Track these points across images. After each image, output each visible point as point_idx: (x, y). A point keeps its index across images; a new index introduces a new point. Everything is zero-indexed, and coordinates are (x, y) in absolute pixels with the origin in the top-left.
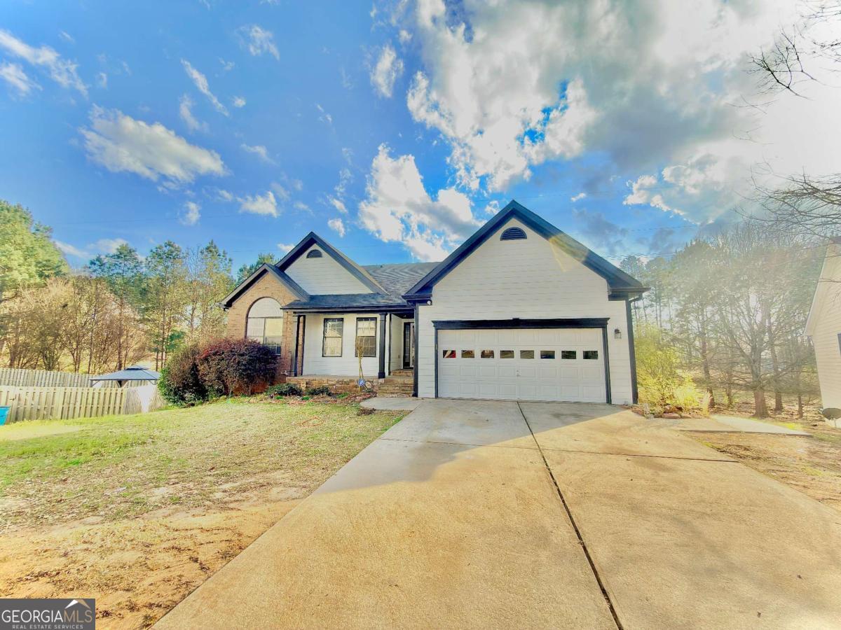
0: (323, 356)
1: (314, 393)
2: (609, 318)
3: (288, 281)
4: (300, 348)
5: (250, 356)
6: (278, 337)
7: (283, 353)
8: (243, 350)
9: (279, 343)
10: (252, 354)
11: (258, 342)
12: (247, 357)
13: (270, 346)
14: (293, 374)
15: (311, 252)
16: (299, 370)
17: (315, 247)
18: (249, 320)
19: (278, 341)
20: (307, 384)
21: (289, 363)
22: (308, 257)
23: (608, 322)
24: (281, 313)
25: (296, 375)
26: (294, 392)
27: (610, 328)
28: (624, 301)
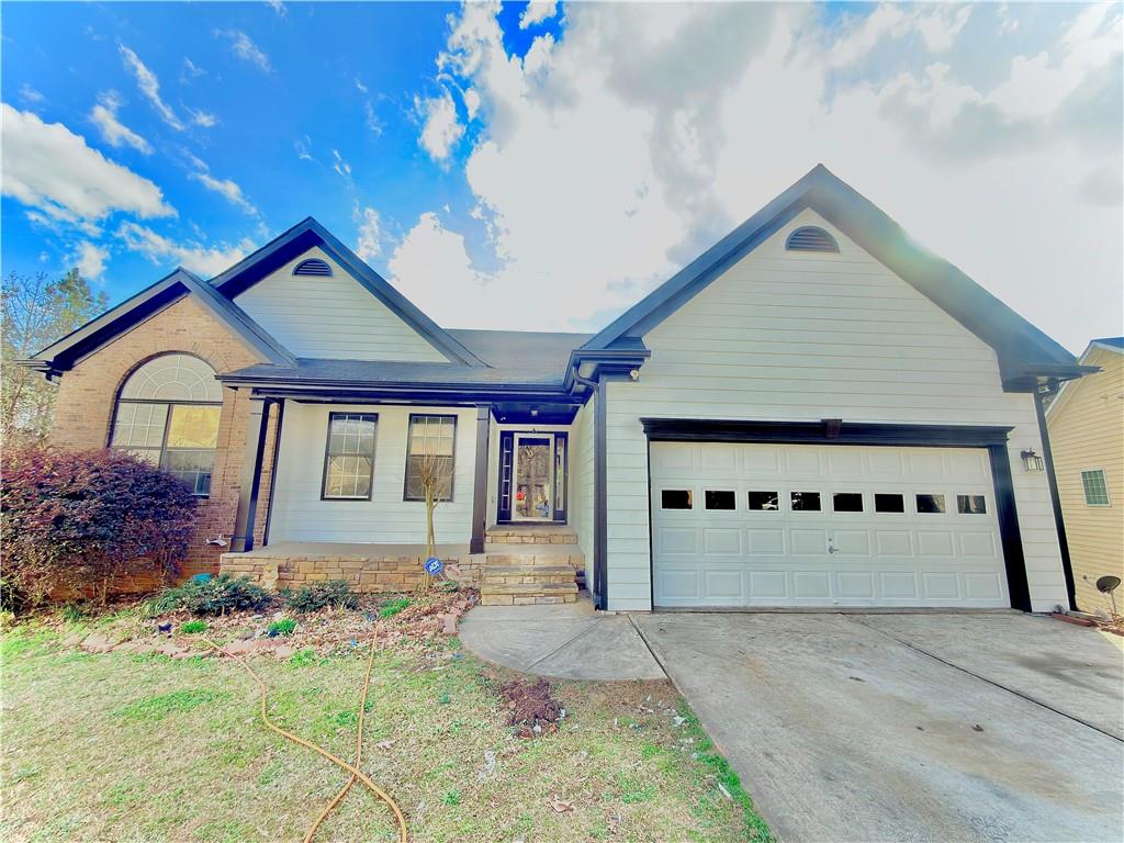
0: (323, 499)
1: (309, 604)
2: (1011, 429)
3: (242, 319)
4: (265, 479)
5: (105, 500)
6: (206, 450)
7: (215, 490)
8: (84, 481)
9: (207, 465)
10: (112, 495)
11: (140, 460)
12: (94, 504)
13: (180, 475)
14: (242, 544)
15: (305, 263)
16: (257, 534)
17: (315, 253)
18: (122, 407)
19: (204, 463)
20: (280, 569)
21: (232, 517)
22: (297, 272)
23: (1009, 435)
24: (217, 391)
25: (249, 548)
26: (243, 601)
27: (1013, 448)
28: (1032, 395)
